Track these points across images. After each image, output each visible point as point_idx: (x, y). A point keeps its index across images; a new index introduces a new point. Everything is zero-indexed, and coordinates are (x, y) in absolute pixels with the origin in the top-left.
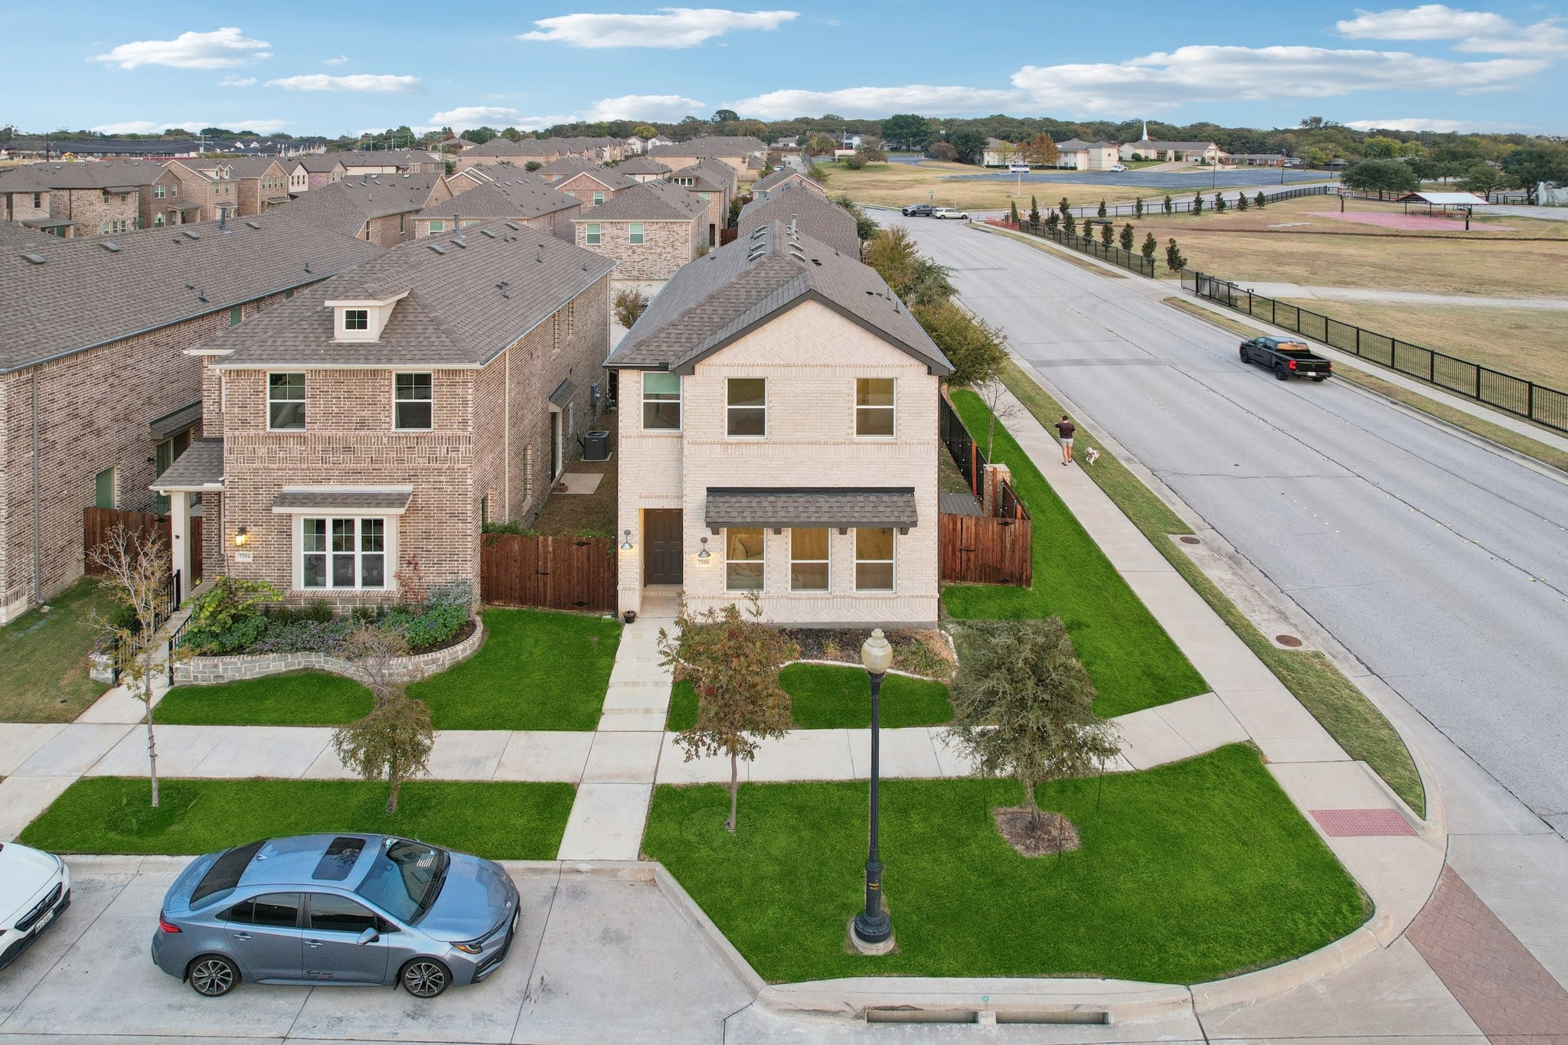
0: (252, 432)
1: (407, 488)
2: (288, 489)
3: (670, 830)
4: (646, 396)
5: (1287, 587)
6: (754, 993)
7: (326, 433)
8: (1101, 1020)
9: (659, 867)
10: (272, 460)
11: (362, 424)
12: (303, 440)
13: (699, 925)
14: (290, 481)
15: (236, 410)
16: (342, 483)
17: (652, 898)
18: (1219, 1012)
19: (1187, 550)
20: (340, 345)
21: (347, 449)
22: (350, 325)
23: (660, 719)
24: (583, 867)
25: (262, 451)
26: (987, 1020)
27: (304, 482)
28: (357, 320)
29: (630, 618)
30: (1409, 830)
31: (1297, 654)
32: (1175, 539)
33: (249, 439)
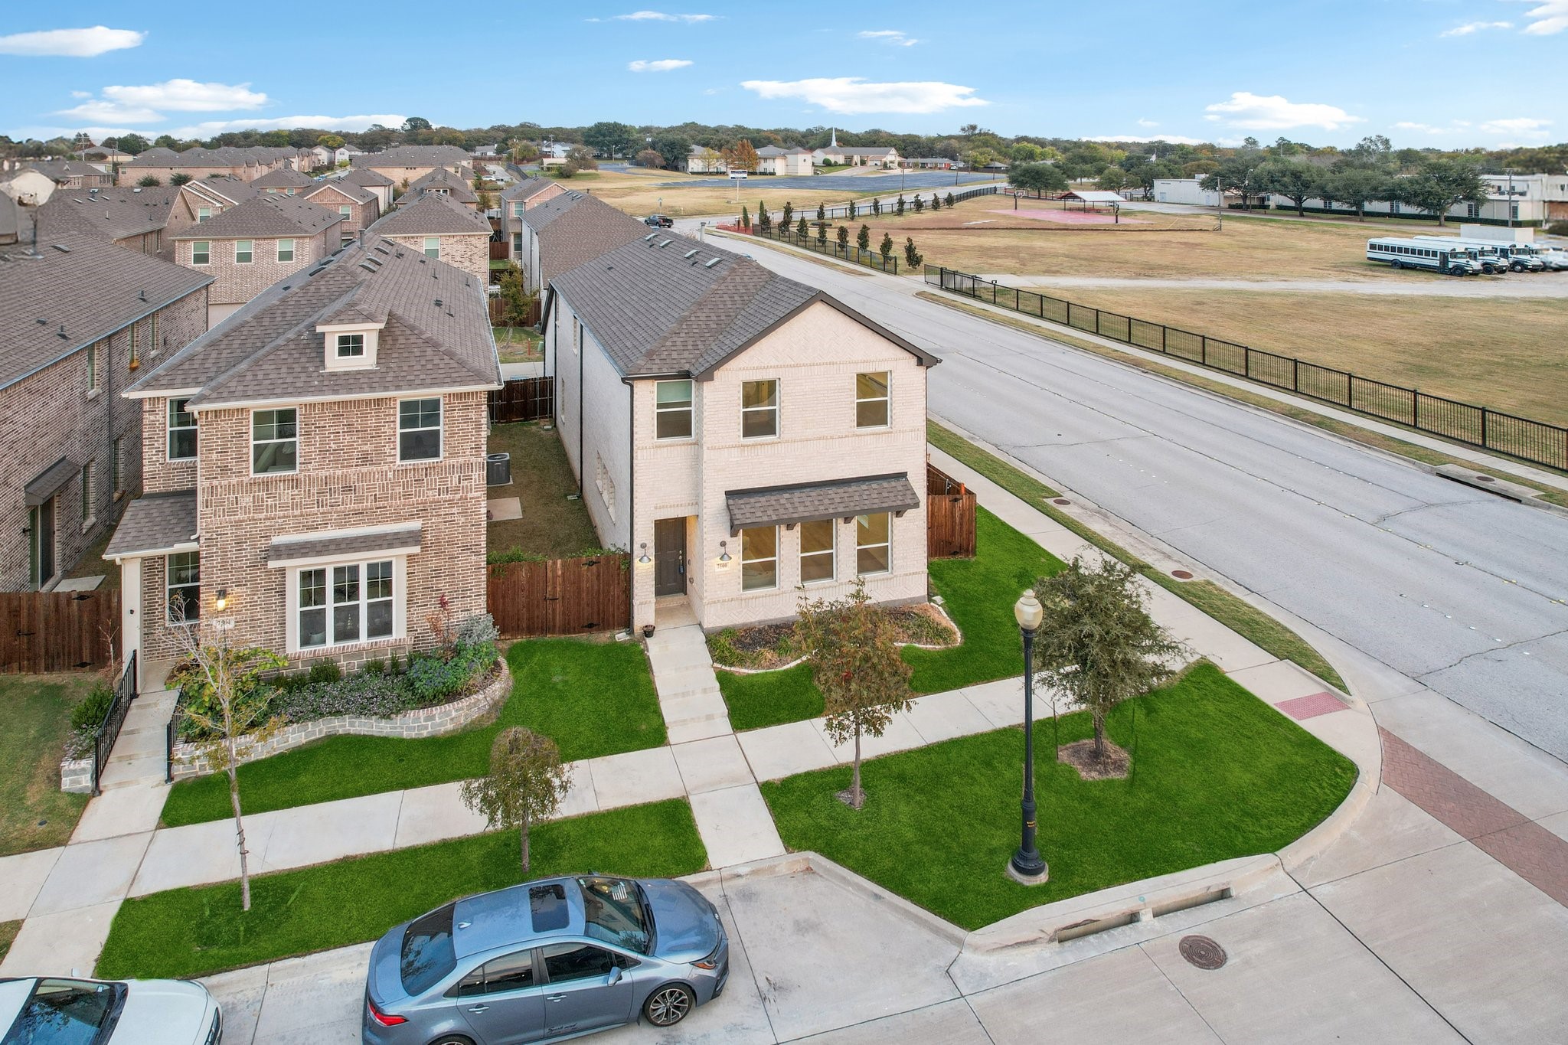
0: (234, 480)
1: (415, 525)
2: (277, 540)
3: (801, 820)
4: (660, 406)
5: (1154, 532)
6: (960, 943)
7: (323, 473)
8: (1223, 895)
9: (811, 855)
10: (258, 509)
11: (365, 459)
12: (295, 483)
13: (877, 897)
14: (281, 530)
15: (214, 456)
16: (341, 526)
17: (817, 884)
18: (1301, 868)
19: (1063, 509)
20: (333, 374)
21: (347, 489)
22: (343, 352)
23: (726, 726)
24: (743, 870)
25: (247, 500)
26: (1146, 917)
27: (297, 529)
28: (350, 345)
29: (648, 632)
30: (1343, 705)
31: (1193, 584)
32: (1050, 501)
33: (231, 488)
